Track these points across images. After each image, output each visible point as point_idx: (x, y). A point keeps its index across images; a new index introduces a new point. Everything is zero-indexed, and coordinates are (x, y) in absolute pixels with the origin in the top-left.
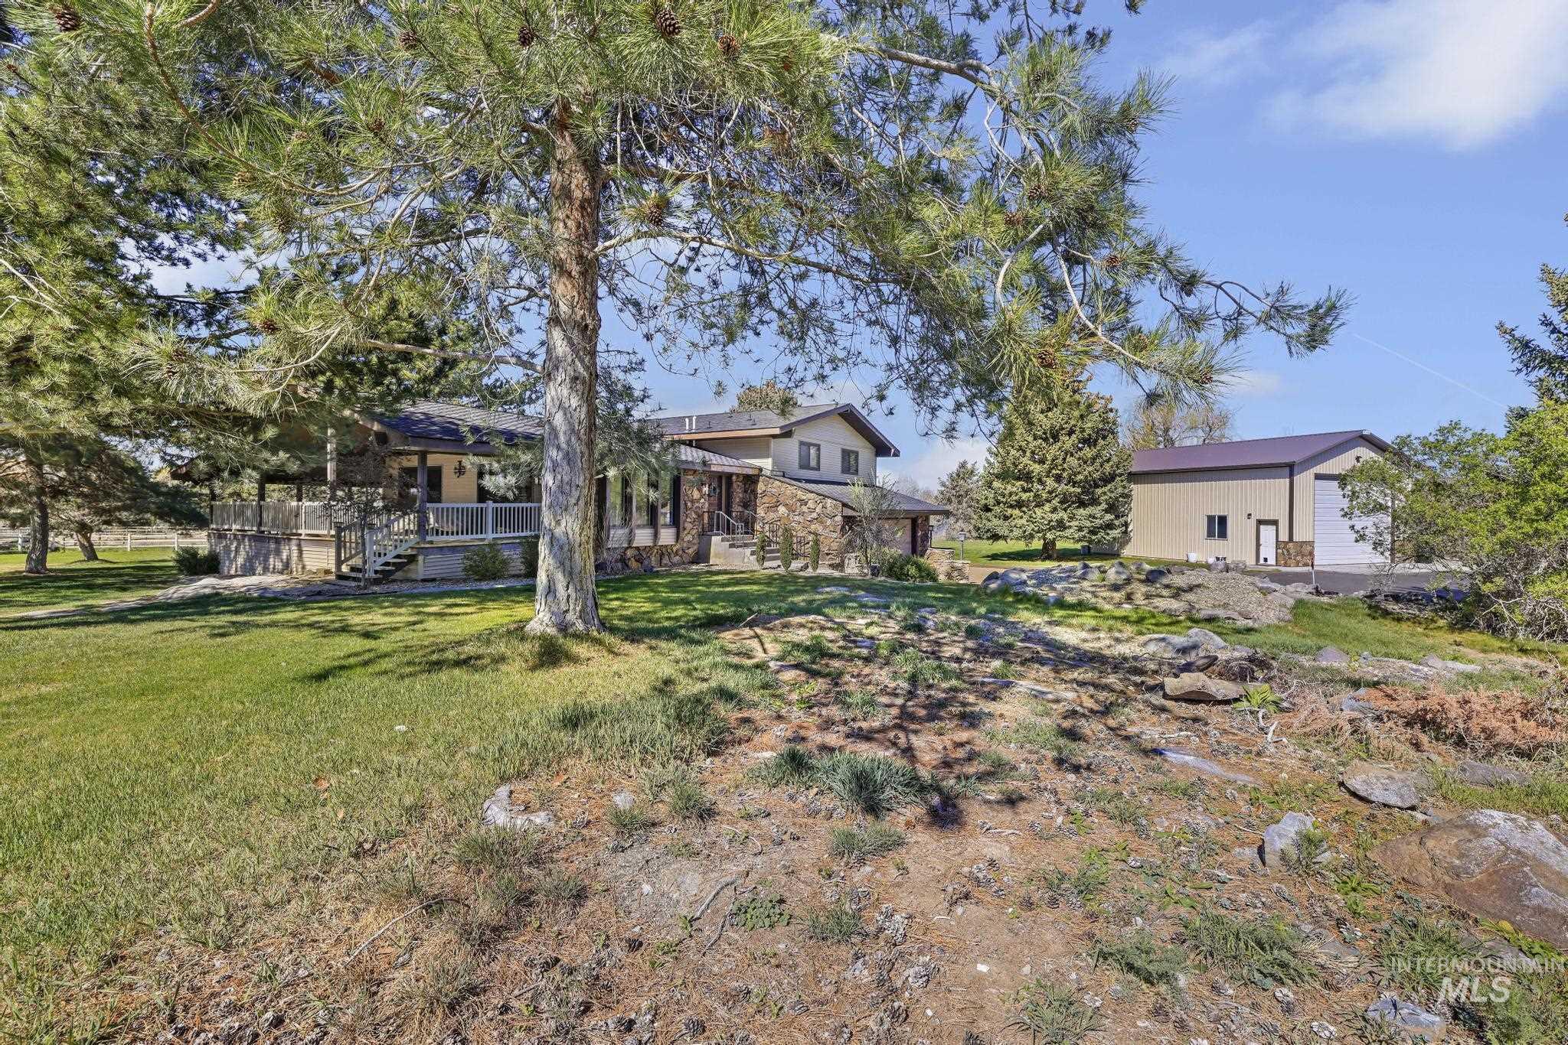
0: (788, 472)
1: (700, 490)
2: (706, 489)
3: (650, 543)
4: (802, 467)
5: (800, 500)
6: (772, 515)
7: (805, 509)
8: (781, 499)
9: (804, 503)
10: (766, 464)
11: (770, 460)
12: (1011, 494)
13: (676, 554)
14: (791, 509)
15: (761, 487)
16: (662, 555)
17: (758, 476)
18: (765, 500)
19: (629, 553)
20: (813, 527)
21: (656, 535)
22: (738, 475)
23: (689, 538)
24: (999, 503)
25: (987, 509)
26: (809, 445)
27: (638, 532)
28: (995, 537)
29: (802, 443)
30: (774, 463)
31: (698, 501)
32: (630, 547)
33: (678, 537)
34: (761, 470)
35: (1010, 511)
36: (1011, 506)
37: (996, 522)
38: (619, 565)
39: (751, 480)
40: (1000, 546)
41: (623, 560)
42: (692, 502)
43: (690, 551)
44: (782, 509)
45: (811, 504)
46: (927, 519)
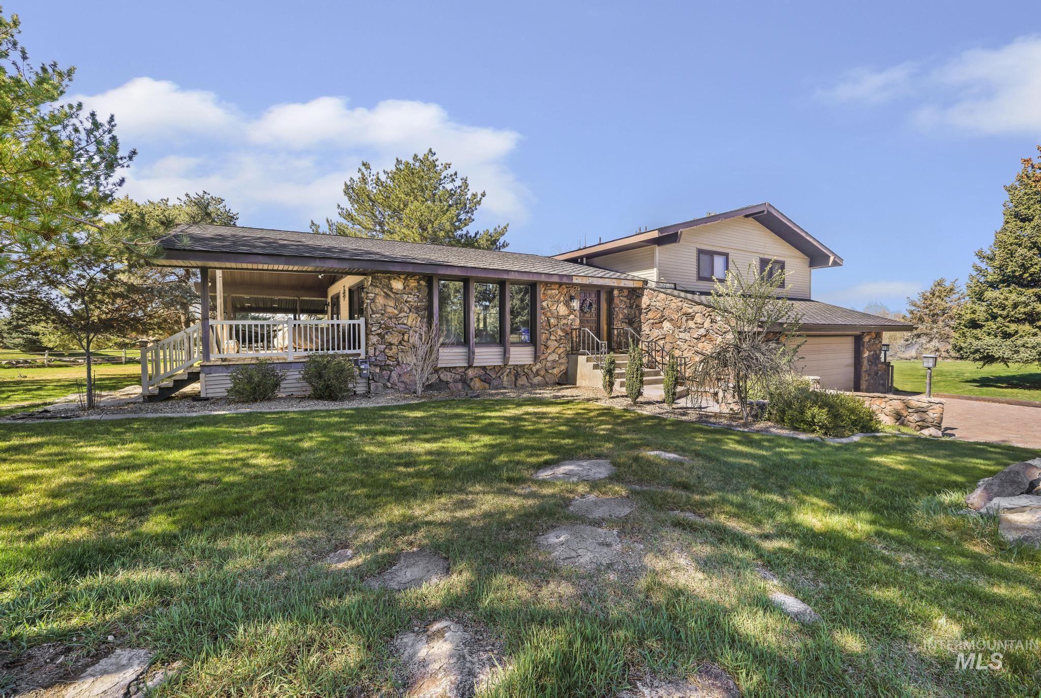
0: (682, 284)
1: (567, 304)
2: (576, 304)
3: (498, 362)
4: (700, 278)
5: (686, 314)
6: (656, 333)
7: (691, 324)
8: (666, 313)
9: (690, 317)
10: (651, 275)
11: (655, 271)
12: (1015, 306)
13: (537, 374)
14: (676, 325)
15: (645, 301)
16: (517, 376)
17: (643, 289)
18: (650, 315)
19: (470, 373)
20: (700, 345)
21: (505, 355)
22: (621, 289)
23: (554, 357)
24: (994, 317)
25: (974, 324)
26: (711, 254)
27: (477, 350)
28: (989, 359)
29: (700, 252)
30: (660, 274)
31: (565, 317)
32: (470, 366)
33: (536, 357)
34: (646, 282)
35: (1013, 327)
36: (1018, 321)
37: (989, 340)
38: (460, 386)
39: (635, 294)
40: (996, 369)
41: (464, 381)
42: (558, 318)
43: (555, 371)
44: (667, 325)
45: (698, 319)
46: (878, 336)
